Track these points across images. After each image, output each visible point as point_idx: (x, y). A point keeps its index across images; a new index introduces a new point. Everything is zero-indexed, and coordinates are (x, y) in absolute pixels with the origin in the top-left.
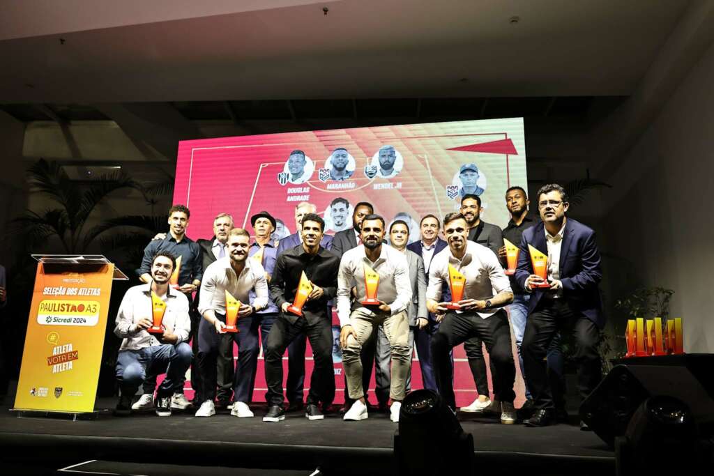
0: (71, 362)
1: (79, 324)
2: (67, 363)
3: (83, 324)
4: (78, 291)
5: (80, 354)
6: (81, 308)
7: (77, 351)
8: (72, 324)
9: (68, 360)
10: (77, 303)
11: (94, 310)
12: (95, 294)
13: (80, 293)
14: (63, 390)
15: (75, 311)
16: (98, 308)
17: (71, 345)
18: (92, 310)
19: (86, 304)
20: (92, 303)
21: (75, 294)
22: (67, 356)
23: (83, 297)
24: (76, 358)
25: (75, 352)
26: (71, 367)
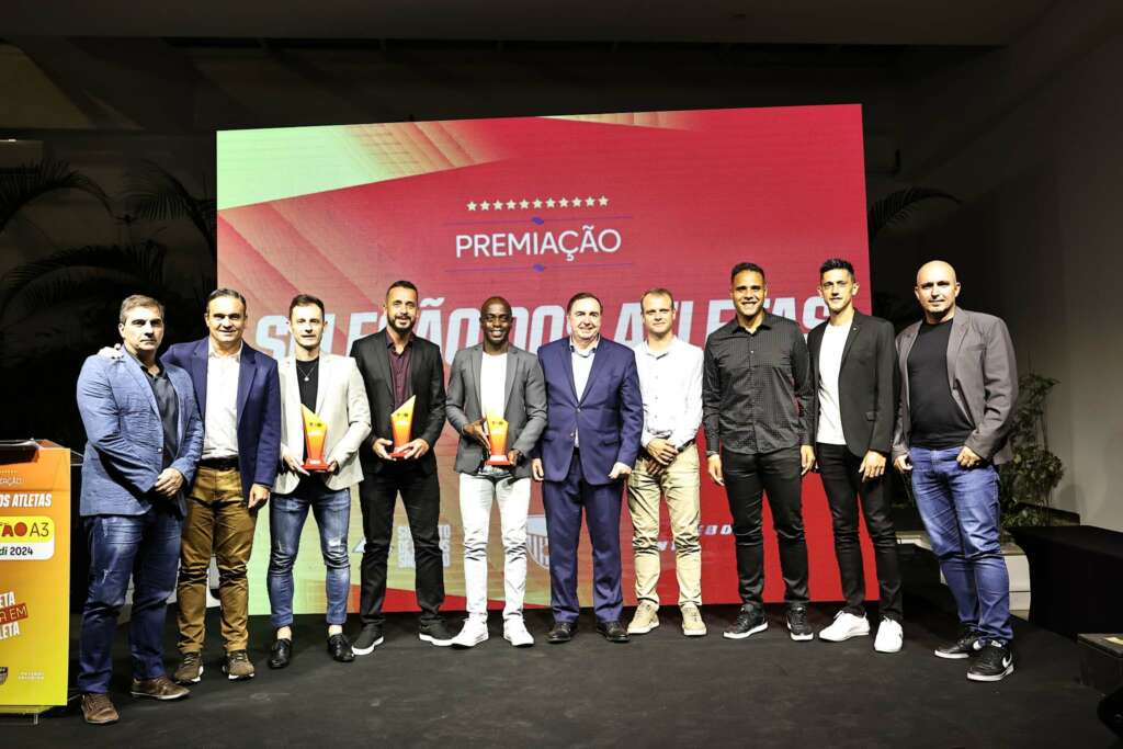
0: (16, 623)
1: (22, 557)
2: (10, 625)
3: (28, 557)
4: (11, 500)
5: (30, 610)
6: (21, 530)
7: (24, 604)
8: (8, 557)
9: (9, 620)
10: (13, 521)
11: (44, 533)
12: (42, 503)
13: (15, 503)
14: (9, 671)
15: (12, 535)
16: (51, 527)
17: (12, 594)
18: (41, 531)
19: (29, 521)
20: (39, 520)
21: (7, 505)
22: (8, 613)
23: (21, 511)
24: (24, 616)
25: (21, 606)
26: (17, 632)
